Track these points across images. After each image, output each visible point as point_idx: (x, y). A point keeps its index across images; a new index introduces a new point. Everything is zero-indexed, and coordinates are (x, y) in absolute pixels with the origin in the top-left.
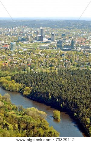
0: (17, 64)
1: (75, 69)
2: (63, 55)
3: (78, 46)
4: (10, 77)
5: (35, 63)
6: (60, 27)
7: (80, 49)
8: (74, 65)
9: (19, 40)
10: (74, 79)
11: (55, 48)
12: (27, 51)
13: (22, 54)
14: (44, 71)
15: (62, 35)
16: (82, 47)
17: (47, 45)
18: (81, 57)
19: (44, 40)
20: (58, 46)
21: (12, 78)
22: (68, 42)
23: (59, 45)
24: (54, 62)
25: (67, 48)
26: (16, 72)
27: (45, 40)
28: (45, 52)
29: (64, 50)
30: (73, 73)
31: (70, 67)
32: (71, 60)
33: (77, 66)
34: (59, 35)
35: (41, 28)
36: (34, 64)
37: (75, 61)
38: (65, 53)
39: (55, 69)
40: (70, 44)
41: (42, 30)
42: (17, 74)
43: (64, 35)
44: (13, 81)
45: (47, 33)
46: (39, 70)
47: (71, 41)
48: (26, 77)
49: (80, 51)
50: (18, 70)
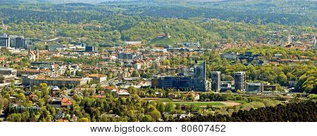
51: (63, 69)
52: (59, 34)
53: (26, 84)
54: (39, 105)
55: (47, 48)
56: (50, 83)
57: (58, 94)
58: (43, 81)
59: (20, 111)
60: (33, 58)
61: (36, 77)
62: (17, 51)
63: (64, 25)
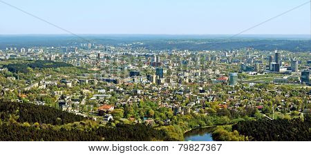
0: (240, 106)
4: (230, 126)
5: (269, 105)
6: (304, 50)
9: (242, 69)
11: (299, 82)
12: (256, 86)
13: (248, 90)
14: (283, 116)
15: (308, 62)
17: (286, 77)
19: (280, 70)
20: (303, 80)
21: (235, 127)
23: (304, 77)
24: (298, 104)
26: (240, 119)
27: (282, 70)
28: (283, 89)
34: (303, 62)
35: (276, 52)
36: (266, 106)
39: (300, 115)
41: (277, 54)
42: (241, 122)
44: (236, 131)
45: (285, 59)
46: (274, 116)
48: (256, 127)
50: (243, 116)
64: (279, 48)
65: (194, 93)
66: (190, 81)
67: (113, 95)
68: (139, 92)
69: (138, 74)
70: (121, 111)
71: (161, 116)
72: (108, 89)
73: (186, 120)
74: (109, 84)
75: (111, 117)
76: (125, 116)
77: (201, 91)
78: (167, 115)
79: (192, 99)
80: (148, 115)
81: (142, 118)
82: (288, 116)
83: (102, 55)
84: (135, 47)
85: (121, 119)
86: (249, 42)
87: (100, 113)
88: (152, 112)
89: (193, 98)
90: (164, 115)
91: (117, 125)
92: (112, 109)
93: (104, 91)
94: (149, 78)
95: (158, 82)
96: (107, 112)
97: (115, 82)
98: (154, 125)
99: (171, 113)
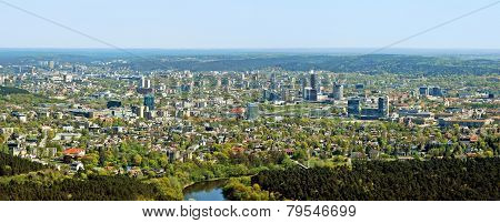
0: (263, 149)
1: (389, 160)
2: (362, 129)
3: (392, 111)
4: (248, 178)
5: (303, 147)
6: (352, 70)
7: (396, 115)
8: (386, 151)
9: (264, 97)
10: (390, 183)
11: (344, 114)
12: (284, 121)
13: (273, 126)
14: (322, 163)
15: (358, 87)
16: (401, 113)
17: (326, 108)
18: (400, 134)
19: (318, 97)
20: (350, 111)
21: (255, 180)
22: (371, 102)
23: (351, 107)
24: (343, 145)
25: (369, 114)
26: (263, 168)
27: (320, 97)
28: (322, 124)
29: (362, 118)
30: (385, 168)
31: (378, 155)
32: (379, 140)
33: (394, 153)
34: (349, 86)
35: (312, 72)
36: (299, 149)
37: (389, 143)
38: (365, 126)
39: (346, 160)
40: (376, 107)
41: (313, 76)
42: (264, 172)
43: (362, 86)
44: (257, 185)
45: (324, 83)
46: (309, 164)
47: (376, 100)
48: (285, 178)
49: (397, 121)
50: (266, 162)
51: (471, 112)
52: (468, 84)
53: (442, 125)
54: (453, 141)
55: (458, 95)
56: (461, 124)
57: (467, 133)
58: (455, 122)
59: (438, 146)
60: (447, 104)
61: (450, 119)
62: (435, 98)
63: (471, 77)
64: (317, 68)
65: (198, 131)
66: (192, 114)
67: (84, 133)
68: (120, 130)
69: (119, 104)
70: (95, 157)
71: (150, 164)
72: (77, 125)
73: (186, 169)
74: (78, 118)
75: (80, 165)
76: (101, 164)
77: (208, 129)
78: (160, 163)
79: (195, 140)
80: (133, 163)
81: (124, 167)
82: (330, 163)
83: (69, 78)
84: (115, 67)
85: (96, 168)
86: (274, 59)
87: (66, 160)
88: (139, 158)
89: (196, 138)
90: (154, 162)
91: (90, 177)
92: (82, 153)
93: (71, 128)
94: (135, 110)
95: (147, 115)
96: (75, 158)
97: (88, 115)
98: (141, 176)
99: (165, 159)
